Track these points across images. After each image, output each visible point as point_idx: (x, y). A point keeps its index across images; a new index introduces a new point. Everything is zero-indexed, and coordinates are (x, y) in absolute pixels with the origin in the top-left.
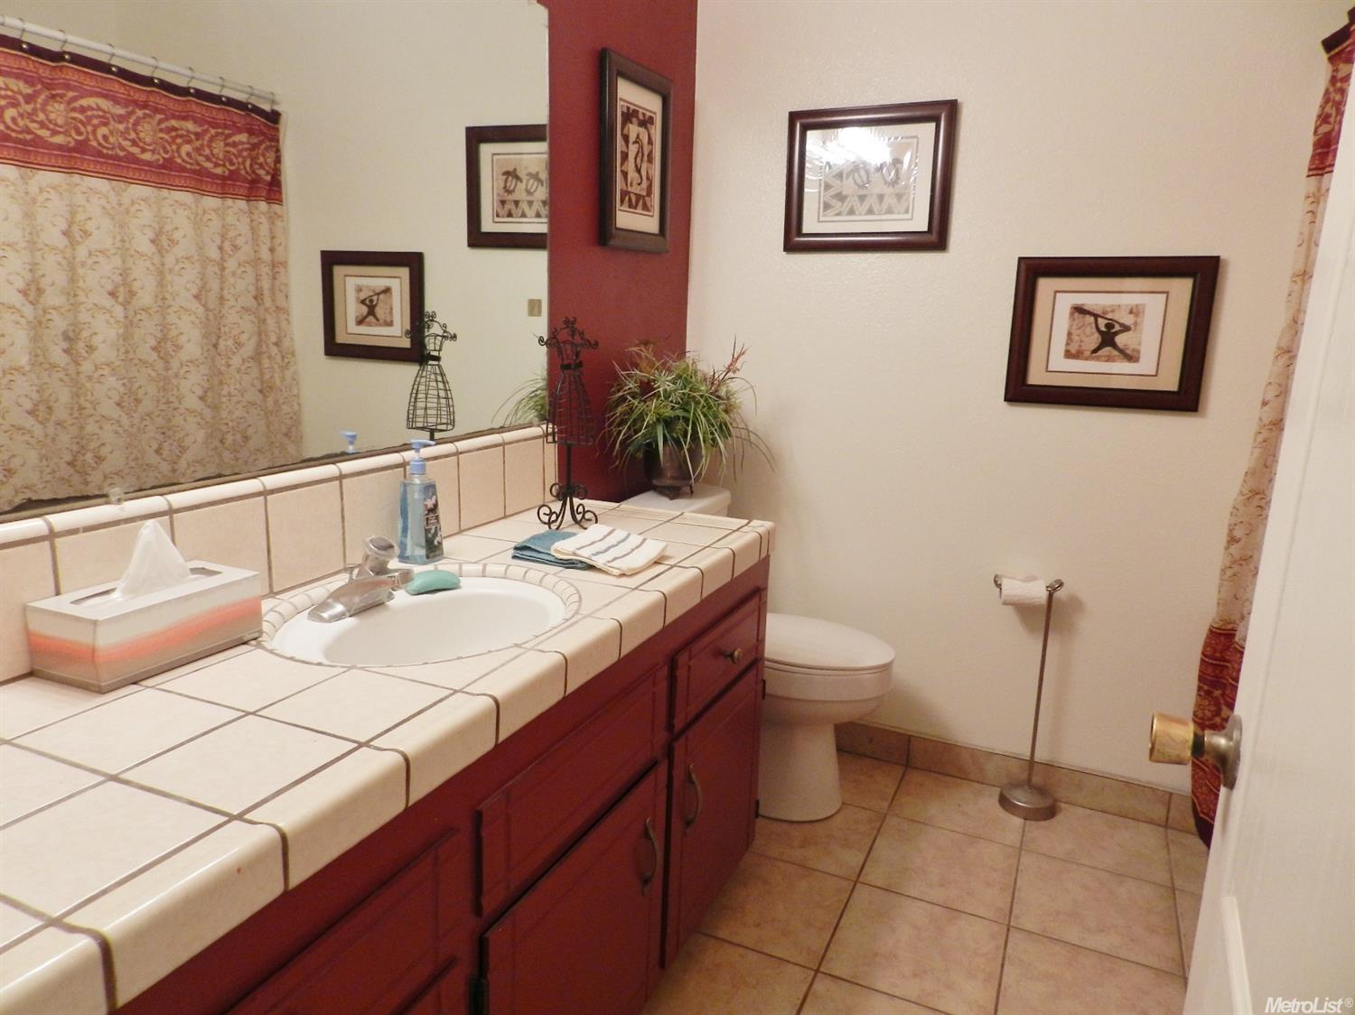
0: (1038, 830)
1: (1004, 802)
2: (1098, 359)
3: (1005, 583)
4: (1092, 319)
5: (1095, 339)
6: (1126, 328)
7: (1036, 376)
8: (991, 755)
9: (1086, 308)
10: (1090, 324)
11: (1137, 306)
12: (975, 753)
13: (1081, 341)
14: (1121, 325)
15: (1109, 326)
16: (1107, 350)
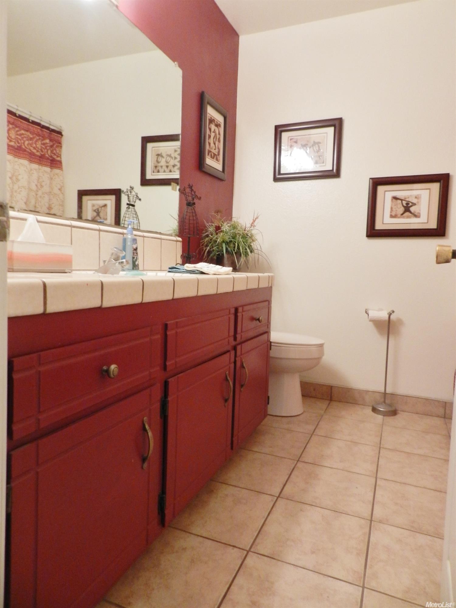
0: (390, 420)
1: (374, 410)
2: (404, 218)
3: (370, 312)
4: (400, 201)
5: (402, 210)
6: (414, 204)
7: (379, 226)
8: (367, 392)
9: (397, 197)
10: (400, 203)
11: (418, 195)
12: (361, 392)
13: (396, 211)
14: (412, 203)
15: (407, 204)
16: (407, 214)
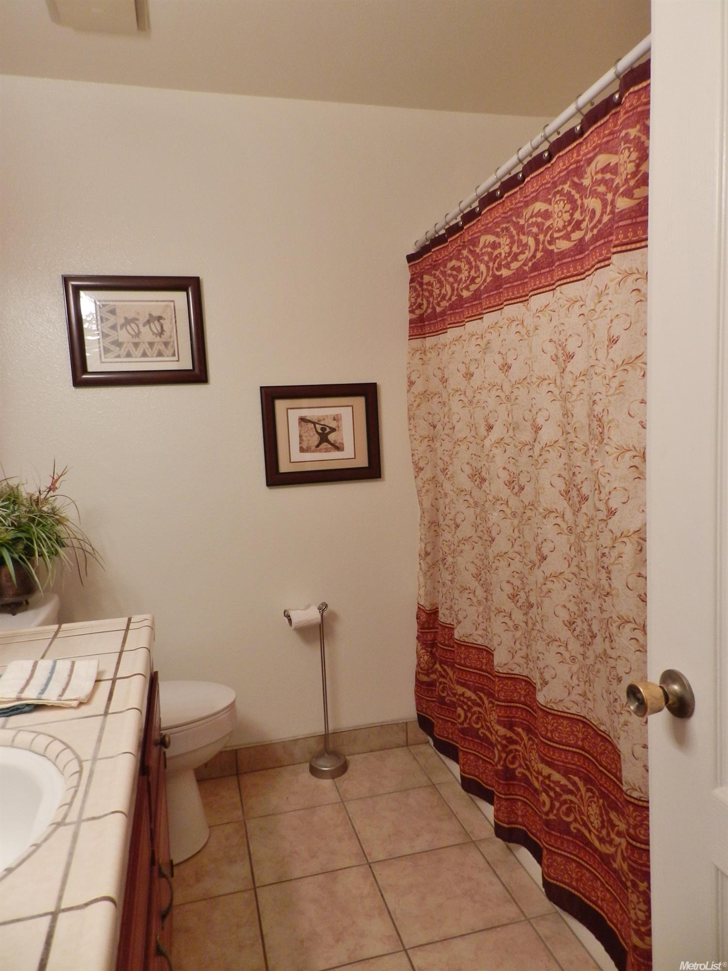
2: (320, 451)
4: (312, 426)
5: (316, 439)
6: (333, 430)
7: (284, 467)
9: (307, 418)
10: (312, 428)
11: (337, 415)
13: (309, 440)
14: (330, 428)
15: (323, 429)
16: (325, 445)
